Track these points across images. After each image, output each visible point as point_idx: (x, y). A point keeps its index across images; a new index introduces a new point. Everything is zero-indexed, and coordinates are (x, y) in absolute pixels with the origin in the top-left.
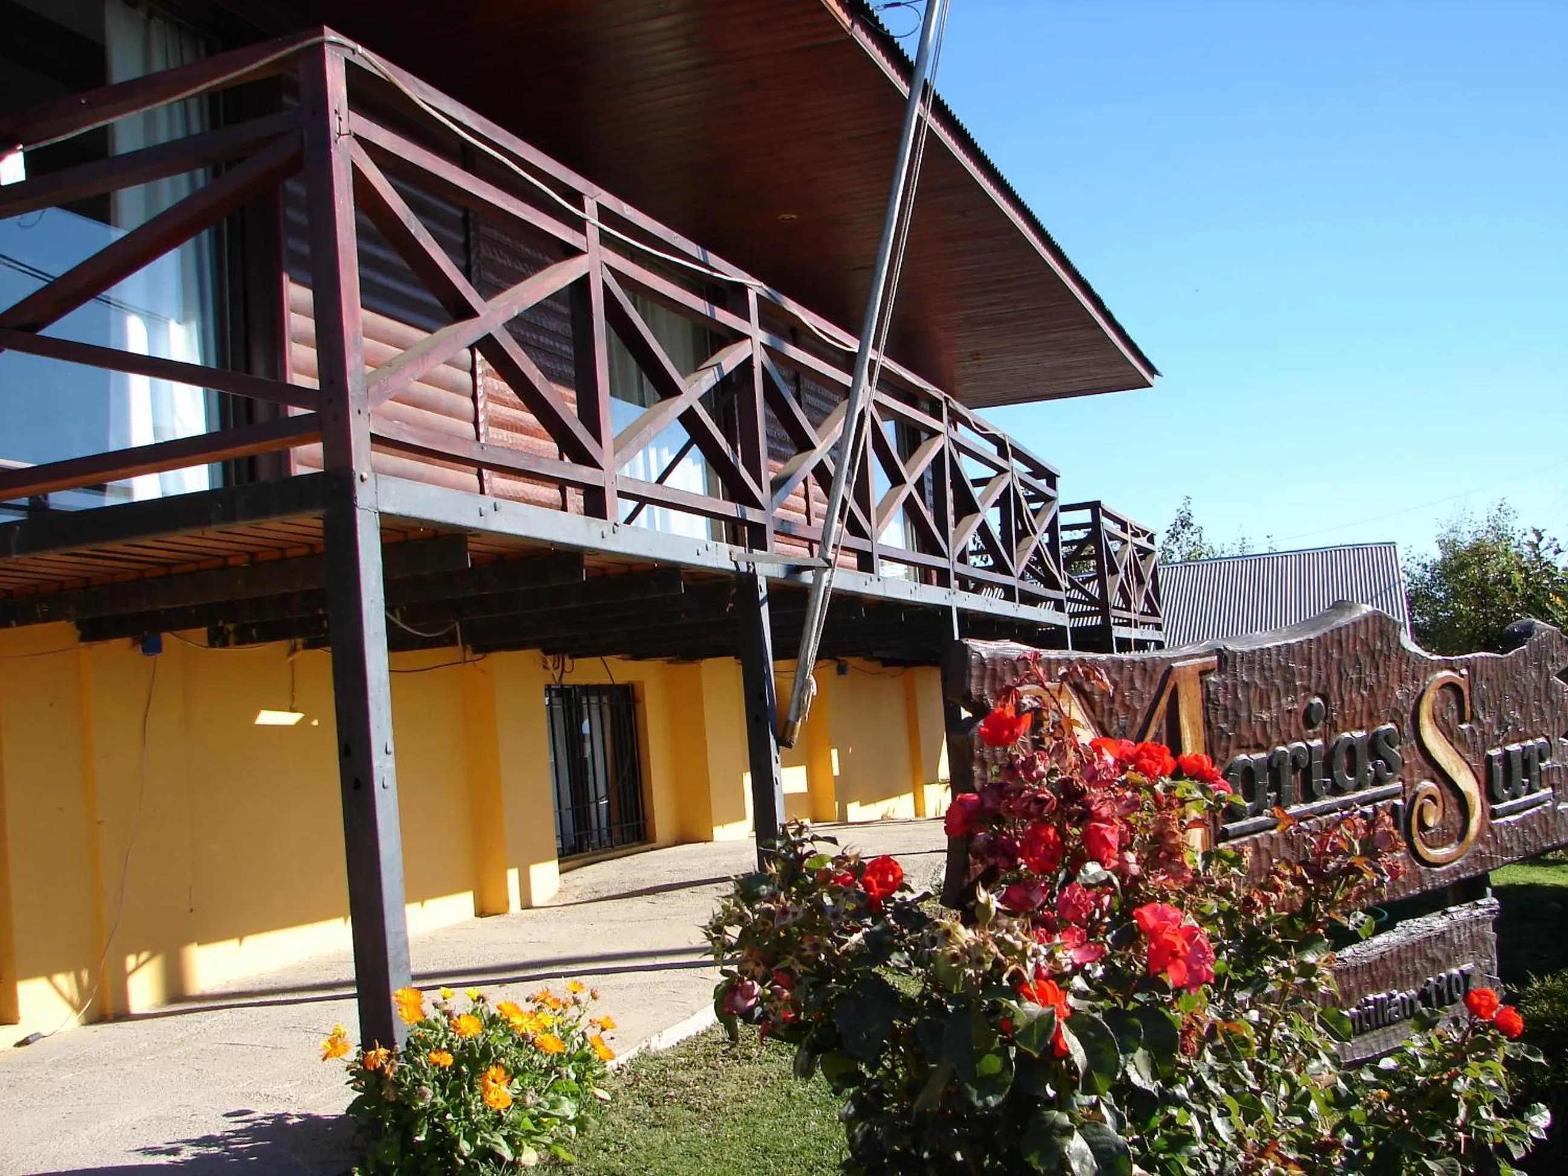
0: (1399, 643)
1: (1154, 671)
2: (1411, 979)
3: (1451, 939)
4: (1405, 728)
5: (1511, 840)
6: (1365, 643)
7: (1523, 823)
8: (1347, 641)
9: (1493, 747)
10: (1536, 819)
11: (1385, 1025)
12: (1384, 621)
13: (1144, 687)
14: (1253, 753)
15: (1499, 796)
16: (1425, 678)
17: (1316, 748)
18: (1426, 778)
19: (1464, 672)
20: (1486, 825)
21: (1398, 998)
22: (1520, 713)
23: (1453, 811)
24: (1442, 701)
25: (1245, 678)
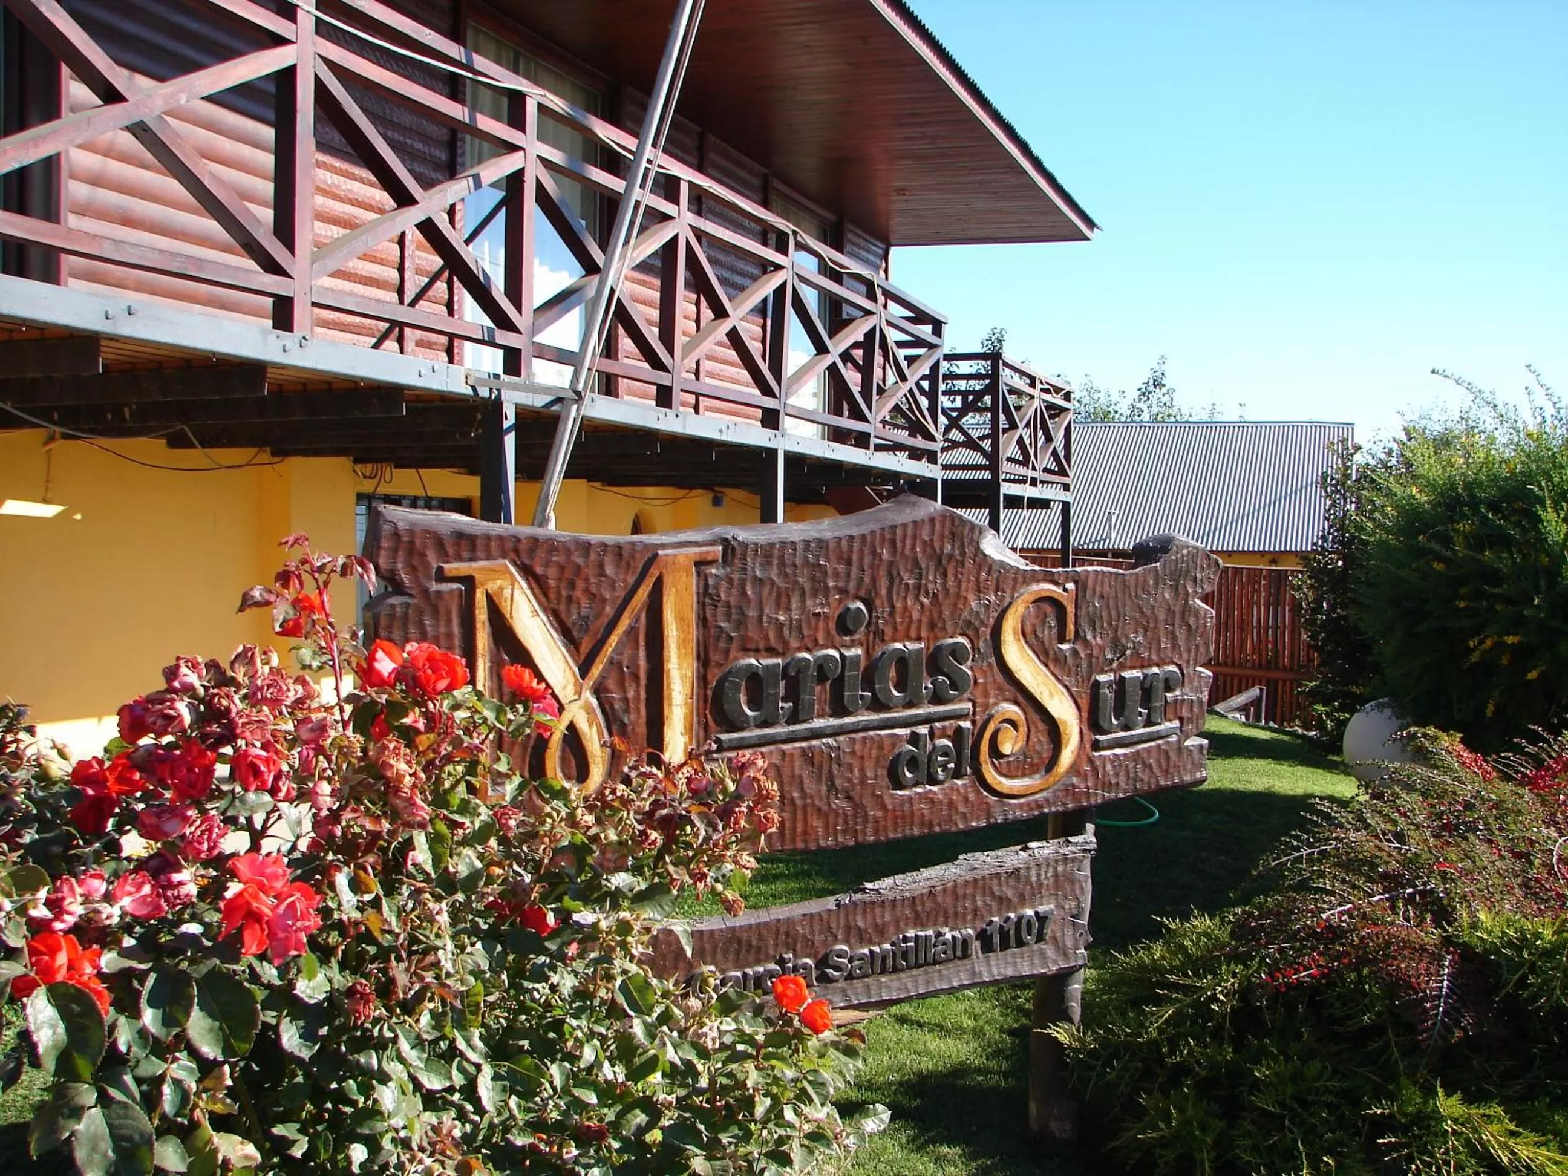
0: (978, 548)
1: (633, 557)
2: (969, 917)
3: (1028, 877)
4: (982, 644)
5: (1117, 775)
6: (928, 545)
7: (1136, 757)
8: (904, 540)
9: (1103, 672)
10: (1154, 754)
11: (926, 964)
12: (957, 523)
13: (617, 574)
14: (764, 657)
15: (1106, 726)
16: (1014, 589)
17: (852, 657)
18: (1007, 700)
19: (1070, 586)
20: (1084, 757)
21: (948, 936)
22: (1145, 636)
23: (1041, 739)
24: (1037, 617)
25: (758, 573)
